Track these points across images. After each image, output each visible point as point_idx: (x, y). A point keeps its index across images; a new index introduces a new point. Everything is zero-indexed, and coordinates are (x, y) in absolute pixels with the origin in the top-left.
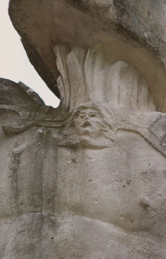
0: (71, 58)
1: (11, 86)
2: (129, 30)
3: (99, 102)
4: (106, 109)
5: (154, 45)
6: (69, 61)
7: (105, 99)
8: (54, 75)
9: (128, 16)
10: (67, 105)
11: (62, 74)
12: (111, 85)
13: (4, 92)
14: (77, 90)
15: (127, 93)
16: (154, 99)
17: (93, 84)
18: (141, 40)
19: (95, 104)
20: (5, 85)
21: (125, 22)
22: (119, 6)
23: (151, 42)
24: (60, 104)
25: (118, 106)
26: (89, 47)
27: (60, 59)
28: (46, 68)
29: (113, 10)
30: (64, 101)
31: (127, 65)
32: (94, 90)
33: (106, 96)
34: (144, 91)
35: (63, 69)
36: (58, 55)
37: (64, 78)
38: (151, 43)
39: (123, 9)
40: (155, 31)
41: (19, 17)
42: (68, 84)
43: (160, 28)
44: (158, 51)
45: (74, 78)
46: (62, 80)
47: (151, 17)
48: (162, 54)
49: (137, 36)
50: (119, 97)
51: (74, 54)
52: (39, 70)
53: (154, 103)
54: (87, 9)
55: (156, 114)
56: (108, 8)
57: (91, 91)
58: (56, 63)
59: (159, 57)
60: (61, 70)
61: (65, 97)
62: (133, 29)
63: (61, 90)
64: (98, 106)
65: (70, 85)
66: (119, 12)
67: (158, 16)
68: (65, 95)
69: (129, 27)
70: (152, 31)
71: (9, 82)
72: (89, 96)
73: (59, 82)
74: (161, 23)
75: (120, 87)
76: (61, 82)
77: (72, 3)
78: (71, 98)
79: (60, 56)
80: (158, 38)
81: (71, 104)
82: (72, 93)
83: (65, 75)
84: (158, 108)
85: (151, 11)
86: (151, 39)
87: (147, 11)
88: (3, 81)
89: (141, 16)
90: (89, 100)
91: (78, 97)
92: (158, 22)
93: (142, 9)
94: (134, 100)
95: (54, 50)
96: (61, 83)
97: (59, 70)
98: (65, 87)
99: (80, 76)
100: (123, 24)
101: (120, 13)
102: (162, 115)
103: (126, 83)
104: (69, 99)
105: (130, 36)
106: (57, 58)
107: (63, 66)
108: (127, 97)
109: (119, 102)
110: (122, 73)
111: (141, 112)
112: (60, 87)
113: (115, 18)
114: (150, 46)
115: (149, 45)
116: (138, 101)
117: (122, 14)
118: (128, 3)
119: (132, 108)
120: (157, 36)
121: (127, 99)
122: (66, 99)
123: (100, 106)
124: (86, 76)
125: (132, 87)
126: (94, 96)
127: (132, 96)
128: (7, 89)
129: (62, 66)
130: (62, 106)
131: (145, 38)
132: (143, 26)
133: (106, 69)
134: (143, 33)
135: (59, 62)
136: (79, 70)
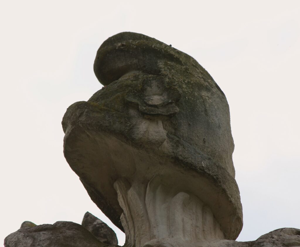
0: (132, 195)
1: (74, 229)
2: (186, 162)
3: (164, 239)
4: (172, 245)
5: (213, 173)
6: (130, 198)
7: (170, 233)
8: (117, 210)
9: (184, 147)
10: (133, 243)
11: (124, 211)
12: (174, 219)
13: (68, 237)
14: (141, 227)
15: (192, 225)
16: (220, 225)
17: (156, 220)
18: (199, 170)
19: (160, 241)
20: (69, 229)
21: (181, 153)
22: (173, 139)
23: (209, 170)
24: (126, 242)
25: (184, 240)
26: (149, 181)
27: (121, 196)
28: (108, 204)
29: (168, 143)
30: (129, 239)
31: (189, 196)
32: (158, 226)
33: (170, 230)
34: (209, 219)
35: (124, 206)
36: (118, 192)
37: (127, 215)
38: (209, 172)
39: (178, 141)
40: (212, 158)
41: (75, 158)
42: (132, 221)
43: (217, 154)
44: (217, 178)
45: (137, 214)
46: (125, 218)
47: (207, 145)
48: (222, 181)
49: (194, 166)
50: (184, 230)
51: (134, 190)
52: (102, 208)
53: (221, 230)
54: (141, 145)
55: (223, 243)
56: (162, 143)
57: (155, 227)
58: (118, 199)
59: (219, 184)
60: (123, 207)
61: (129, 235)
62: (190, 160)
63: (125, 227)
64: (163, 244)
65: (133, 223)
66: (173, 145)
67: (214, 142)
68: (130, 233)
69: (186, 158)
70: (209, 159)
71: (72, 225)
72: (153, 233)
73: (122, 220)
74: (217, 149)
75: (184, 220)
76: (124, 219)
77: (126, 141)
78: (136, 235)
79: (120, 193)
80: (216, 165)
81: (136, 242)
82: (136, 231)
83: (127, 212)
84: (225, 233)
85: (206, 138)
86: (209, 168)
87: (202, 139)
88: (66, 225)
89: (196, 145)
90: (154, 237)
91: (142, 234)
92: (215, 149)
93: (197, 138)
94: (199, 230)
95: (114, 186)
96: (124, 221)
97: (121, 207)
98: (129, 225)
99: (142, 212)
100: (179, 156)
101: (175, 145)
102: (230, 243)
103: (190, 214)
104: (134, 237)
105: (188, 167)
106: (118, 195)
107: (125, 203)
108: (192, 228)
109: (184, 236)
110: (185, 205)
111: (208, 243)
112: (124, 224)
113: (170, 151)
114: (209, 175)
115: (208, 173)
116: (204, 230)
117: (177, 146)
118: (181, 134)
119: (199, 239)
120: (215, 164)
121: (193, 230)
122: (131, 237)
123: (165, 243)
124: (149, 211)
125: (196, 217)
126: (158, 232)
127: (197, 227)
128: (71, 233)
129: (123, 203)
130: (128, 244)
131: (203, 167)
132: (200, 155)
133: (167, 202)
134: (200, 162)
135: (120, 199)
136: (141, 206)
